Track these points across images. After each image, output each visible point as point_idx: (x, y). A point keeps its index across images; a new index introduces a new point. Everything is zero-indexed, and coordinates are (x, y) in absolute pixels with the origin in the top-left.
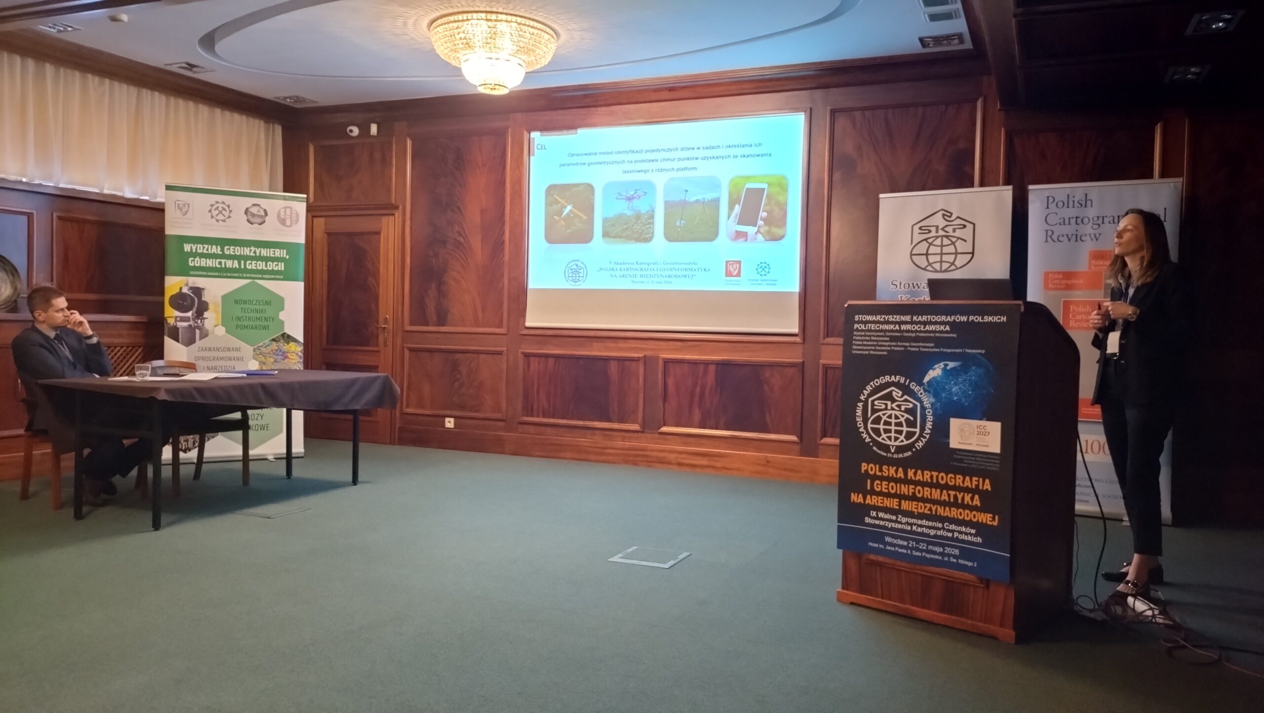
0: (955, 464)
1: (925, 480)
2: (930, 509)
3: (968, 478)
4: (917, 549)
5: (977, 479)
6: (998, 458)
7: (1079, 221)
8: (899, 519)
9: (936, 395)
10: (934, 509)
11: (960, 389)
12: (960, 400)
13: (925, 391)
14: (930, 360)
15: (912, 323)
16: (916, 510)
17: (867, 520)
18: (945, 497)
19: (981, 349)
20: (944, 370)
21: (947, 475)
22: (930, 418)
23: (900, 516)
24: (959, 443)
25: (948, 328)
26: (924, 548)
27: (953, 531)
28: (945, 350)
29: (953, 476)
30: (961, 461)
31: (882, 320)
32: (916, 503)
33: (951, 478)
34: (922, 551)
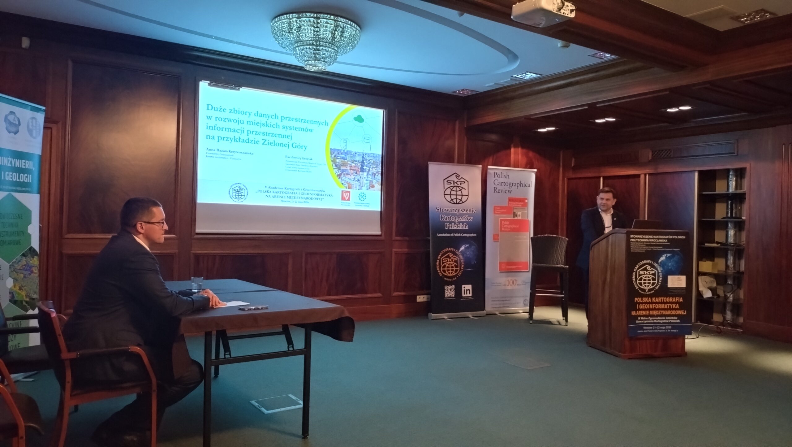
0: (670, 293)
1: (659, 301)
2: (661, 313)
3: (674, 298)
4: (656, 329)
5: (677, 298)
6: (684, 289)
7: (505, 184)
8: (649, 319)
9: (663, 267)
10: (662, 312)
11: (672, 264)
12: (671, 268)
13: (659, 266)
14: (660, 254)
15: (653, 239)
16: (655, 314)
17: (637, 322)
18: (666, 307)
19: (679, 249)
20: (666, 257)
21: (667, 298)
22: (661, 276)
23: (649, 317)
24: (672, 285)
25: (666, 241)
26: (659, 328)
27: (669, 320)
28: (666, 249)
29: (669, 298)
30: (672, 292)
31: (642, 237)
32: (655, 311)
33: (668, 299)
34: (657, 329)
